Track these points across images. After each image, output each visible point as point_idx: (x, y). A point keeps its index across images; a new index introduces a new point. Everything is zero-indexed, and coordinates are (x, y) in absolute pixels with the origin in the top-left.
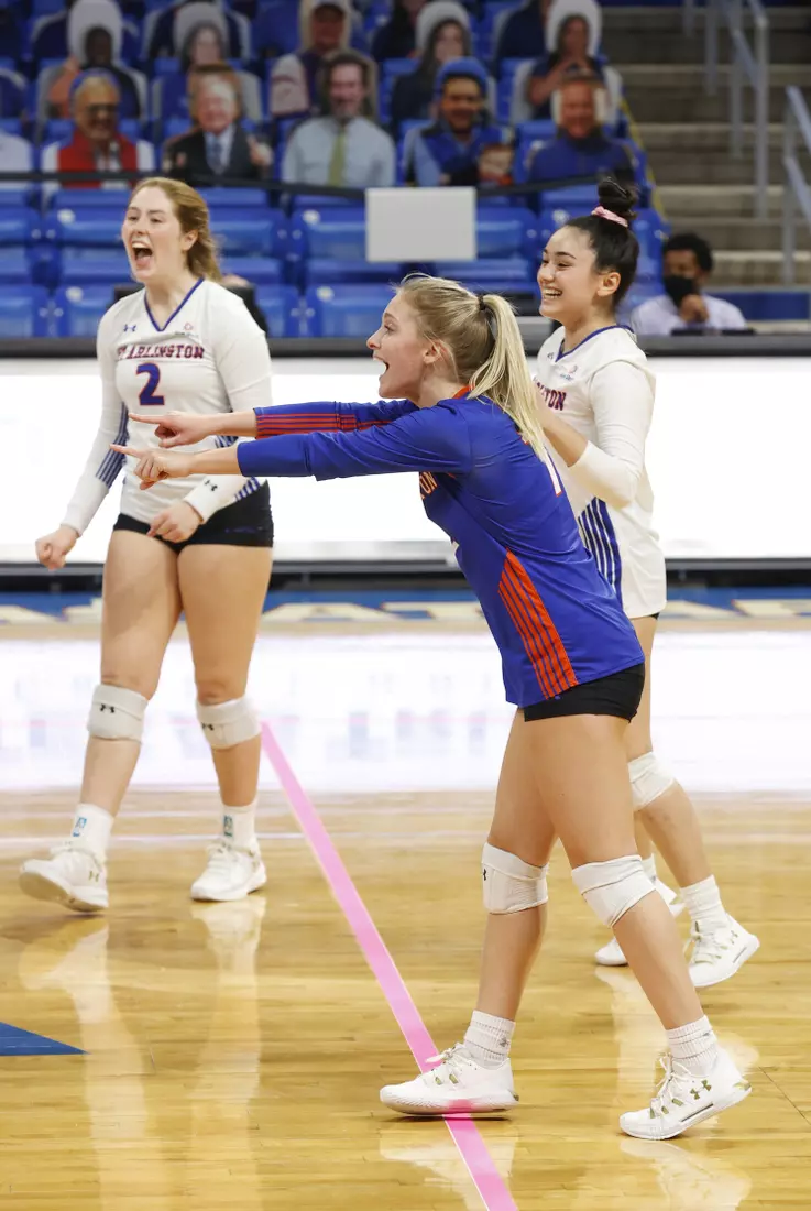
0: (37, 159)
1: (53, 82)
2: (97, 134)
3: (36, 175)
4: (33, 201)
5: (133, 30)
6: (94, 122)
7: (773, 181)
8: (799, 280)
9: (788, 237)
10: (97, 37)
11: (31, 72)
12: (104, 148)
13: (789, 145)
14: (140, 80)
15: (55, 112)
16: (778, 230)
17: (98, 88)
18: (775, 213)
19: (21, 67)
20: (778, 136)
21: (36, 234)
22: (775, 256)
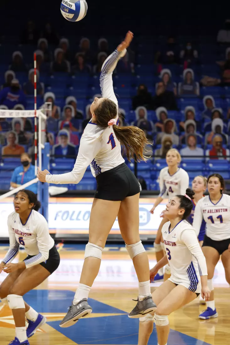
0: (205, 153)
1: (208, 137)
2: (218, 148)
3: (205, 156)
4: (204, 162)
5: (226, 125)
6: (217, 145)
10: (218, 127)
11: (204, 134)
12: (219, 151)
14: (227, 136)
15: (209, 143)
17: (218, 138)
19: (201, 133)
21: (204, 169)
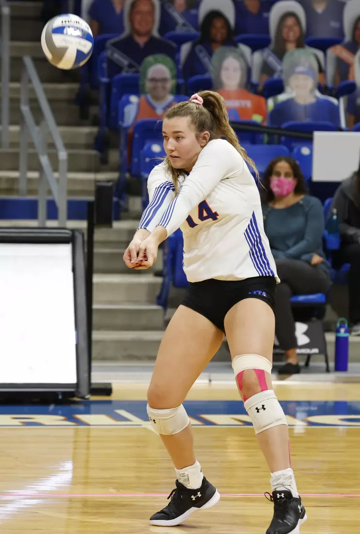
7: (13, 123)
8: (31, 192)
9: (23, 162)
13: (24, 97)
16: (16, 156)
18: (14, 145)
20: (18, 91)
22: (14, 174)
